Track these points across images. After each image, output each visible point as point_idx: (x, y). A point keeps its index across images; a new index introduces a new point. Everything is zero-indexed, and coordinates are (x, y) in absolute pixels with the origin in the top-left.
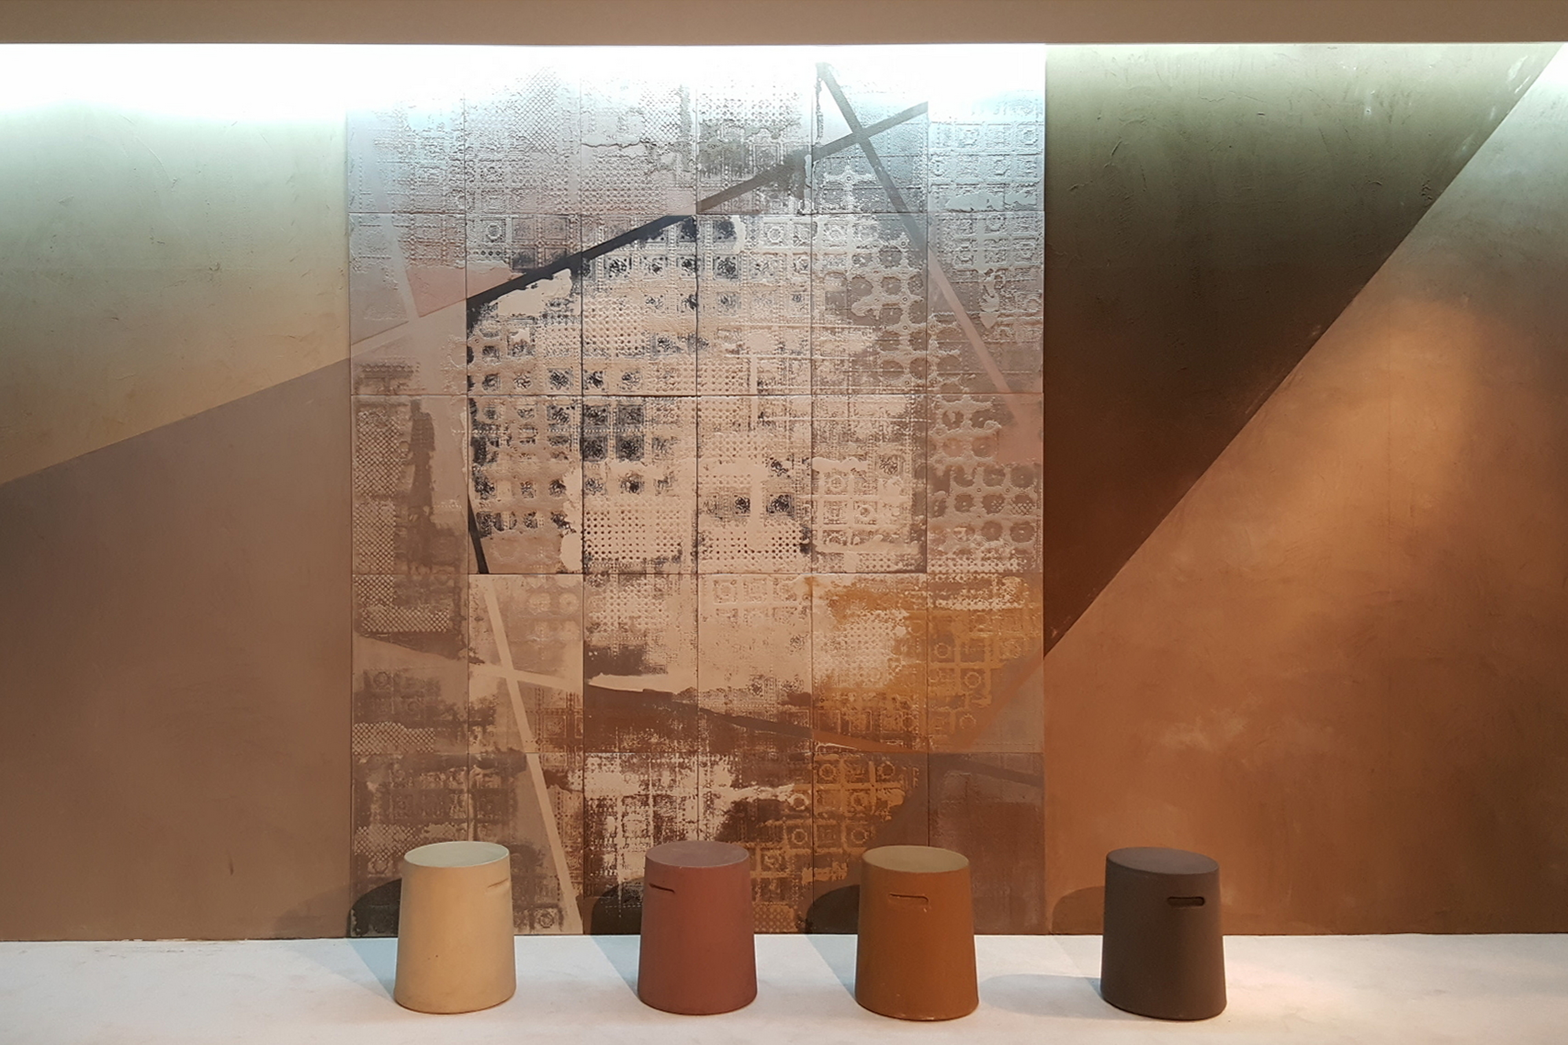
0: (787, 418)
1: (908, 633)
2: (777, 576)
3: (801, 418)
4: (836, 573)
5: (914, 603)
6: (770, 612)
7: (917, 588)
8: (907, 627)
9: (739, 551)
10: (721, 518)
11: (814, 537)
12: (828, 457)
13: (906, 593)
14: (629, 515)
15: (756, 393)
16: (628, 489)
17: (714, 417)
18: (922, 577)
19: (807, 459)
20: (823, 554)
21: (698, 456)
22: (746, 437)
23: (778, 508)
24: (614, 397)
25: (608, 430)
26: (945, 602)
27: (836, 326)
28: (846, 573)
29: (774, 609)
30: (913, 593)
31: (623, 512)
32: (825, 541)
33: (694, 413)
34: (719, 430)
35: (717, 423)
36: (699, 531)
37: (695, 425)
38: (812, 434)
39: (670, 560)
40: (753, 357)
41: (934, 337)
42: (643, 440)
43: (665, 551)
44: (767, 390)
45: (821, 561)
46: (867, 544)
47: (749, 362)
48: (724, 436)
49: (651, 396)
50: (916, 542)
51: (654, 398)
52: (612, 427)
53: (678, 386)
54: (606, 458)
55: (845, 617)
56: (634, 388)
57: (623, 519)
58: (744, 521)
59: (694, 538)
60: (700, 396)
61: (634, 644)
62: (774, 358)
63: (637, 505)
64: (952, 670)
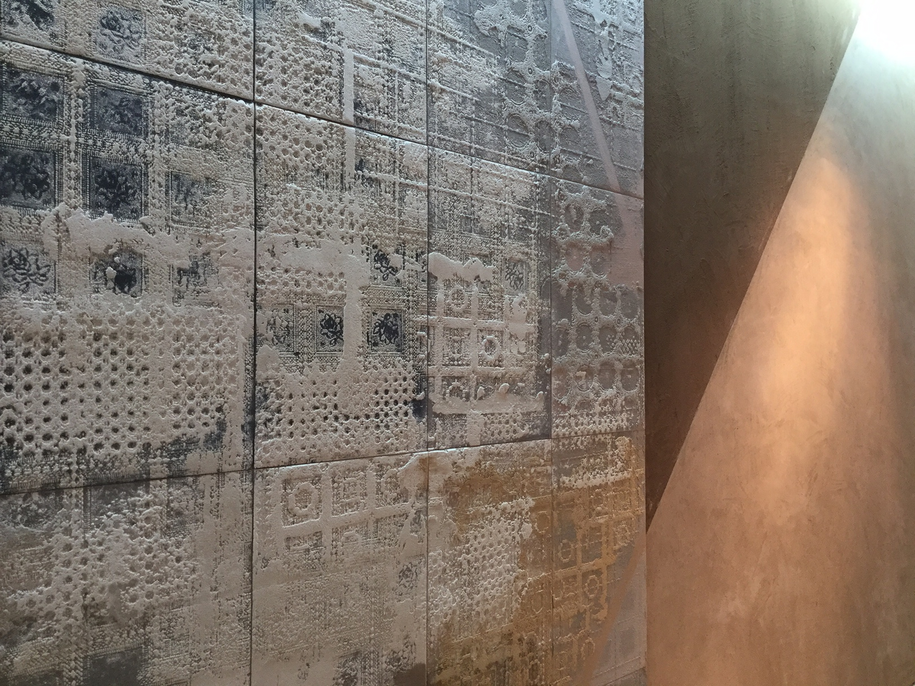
0: (397, 178)
1: (534, 532)
2: (382, 459)
3: (414, 182)
4: (457, 447)
5: (539, 484)
6: (371, 528)
7: (542, 461)
8: (533, 522)
9: (326, 418)
10: (297, 354)
11: (431, 388)
12: (448, 254)
13: (532, 470)
14: (114, 344)
15: (352, 120)
16: (111, 284)
17: (285, 151)
18: (548, 444)
19: (423, 253)
20: (441, 416)
21: (257, 226)
22: (336, 201)
23: (383, 337)
24: (80, 61)
25: (64, 137)
26: (568, 478)
27: (457, 38)
28: (468, 446)
29: (377, 521)
30: (539, 469)
31: (97, 338)
32: (444, 394)
33: (250, 135)
34: (294, 179)
35: (291, 164)
36: (259, 381)
37: (251, 161)
38: (429, 213)
39: (201, 443)
40: (349, 54)
41: (557, 95)
42: (146, 175)
43: (190, 426)
44: (368, 121)
45: (439, 429)
46: (493, 397)
47: (341, 61)
48: (303, 192)
49: (166, 80)
50: (542, 392)
51: (170, 86)
52: (73, 130)
53: (221, 72)
54: (56, 202)
55: (467, 519)
56: (127, 52)
57: (98, 353)
58: (334, 359)
59: (249, 395)
60: (260, 104)
61: (121, 647)
62: (378, 66)
63: (131, 322)
64: (575, 577)
